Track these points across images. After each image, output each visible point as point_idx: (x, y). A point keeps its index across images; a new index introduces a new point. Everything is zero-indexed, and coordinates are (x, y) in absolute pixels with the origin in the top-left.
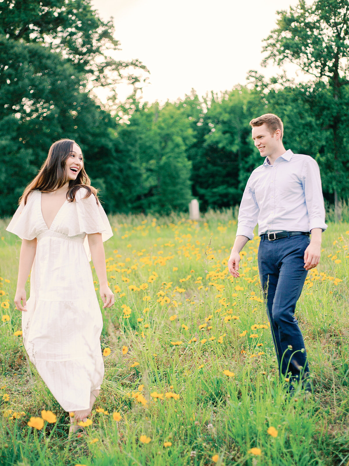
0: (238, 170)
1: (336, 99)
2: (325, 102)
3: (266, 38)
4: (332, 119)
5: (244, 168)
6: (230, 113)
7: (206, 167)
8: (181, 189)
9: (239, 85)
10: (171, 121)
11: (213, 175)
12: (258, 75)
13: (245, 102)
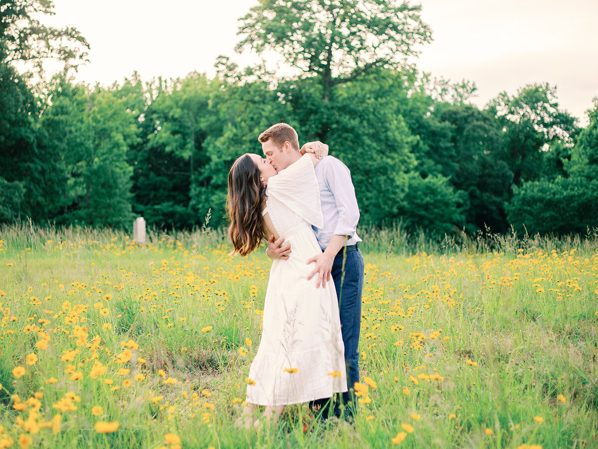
0: (190, 183)
1: (326, 101)
2: (313, 104)
3: (243, 17)
4: (320, 126)
5: (196, 180)
6: (183, 108)
7: (146, 176)
8: (119, 202)
9: (196, 72)
10: (110, 112)
11: (155, 188)
12: (229, 63)
13: (211, 95)
